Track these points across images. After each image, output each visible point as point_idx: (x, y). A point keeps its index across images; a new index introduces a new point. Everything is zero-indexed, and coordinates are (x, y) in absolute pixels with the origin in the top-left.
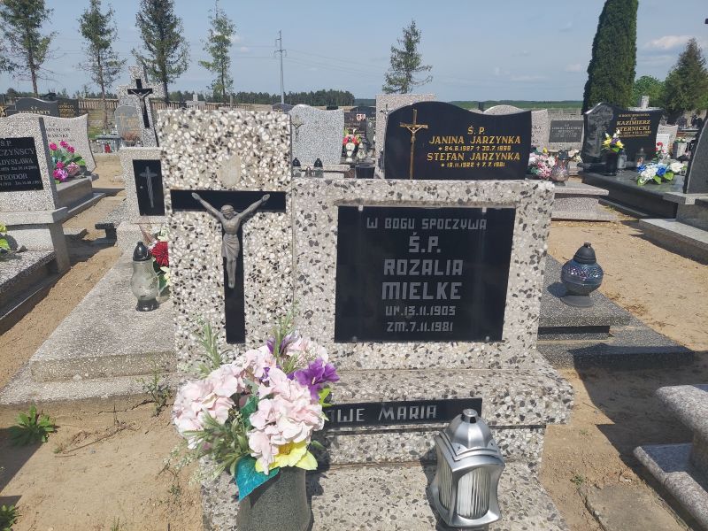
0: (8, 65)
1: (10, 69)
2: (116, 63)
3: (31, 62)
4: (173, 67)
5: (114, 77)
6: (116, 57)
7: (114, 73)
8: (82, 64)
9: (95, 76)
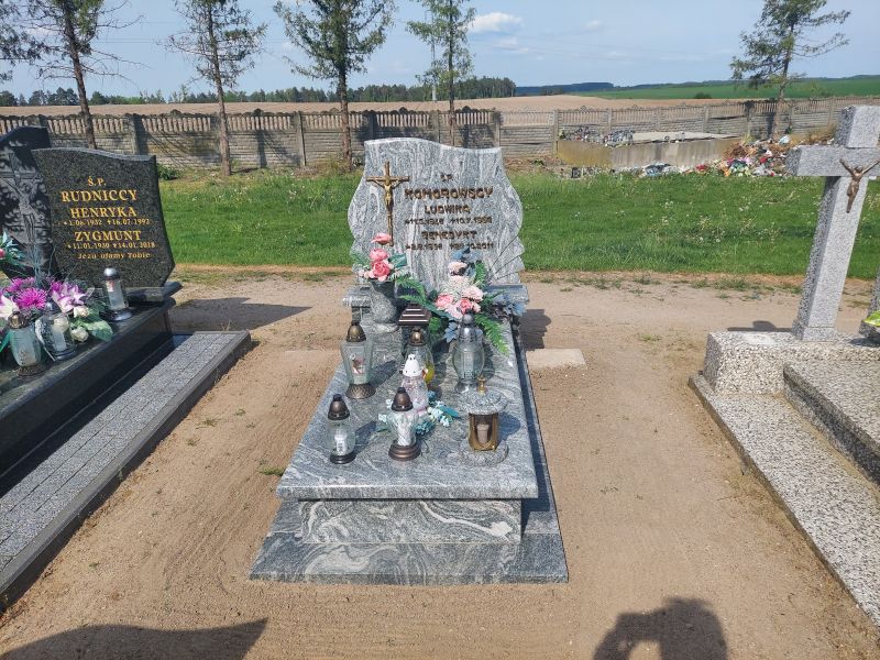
0: (26, 47)
1: (32, 54)
2: (245, 32)
3: (72, 37)
4: (360, 39)
5: (240, 64)
6: (246, 20)
7: (241, 56)
8: (177, 38)
9: (205, 65)
